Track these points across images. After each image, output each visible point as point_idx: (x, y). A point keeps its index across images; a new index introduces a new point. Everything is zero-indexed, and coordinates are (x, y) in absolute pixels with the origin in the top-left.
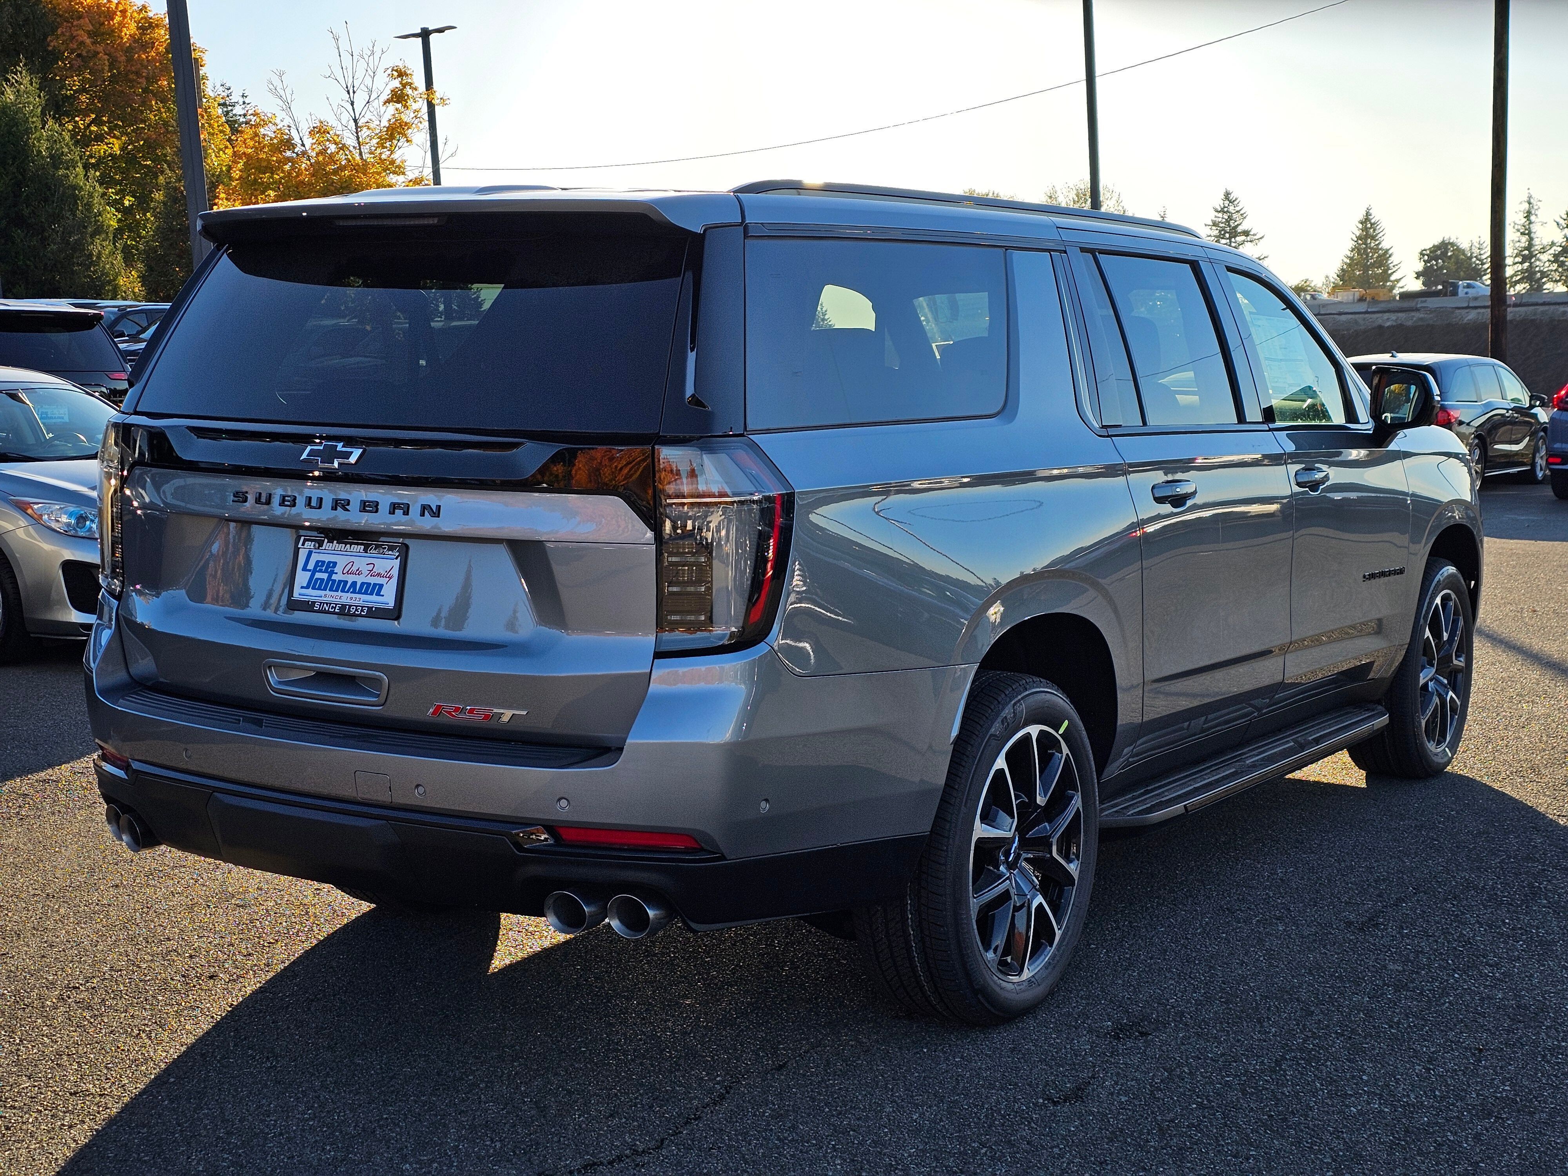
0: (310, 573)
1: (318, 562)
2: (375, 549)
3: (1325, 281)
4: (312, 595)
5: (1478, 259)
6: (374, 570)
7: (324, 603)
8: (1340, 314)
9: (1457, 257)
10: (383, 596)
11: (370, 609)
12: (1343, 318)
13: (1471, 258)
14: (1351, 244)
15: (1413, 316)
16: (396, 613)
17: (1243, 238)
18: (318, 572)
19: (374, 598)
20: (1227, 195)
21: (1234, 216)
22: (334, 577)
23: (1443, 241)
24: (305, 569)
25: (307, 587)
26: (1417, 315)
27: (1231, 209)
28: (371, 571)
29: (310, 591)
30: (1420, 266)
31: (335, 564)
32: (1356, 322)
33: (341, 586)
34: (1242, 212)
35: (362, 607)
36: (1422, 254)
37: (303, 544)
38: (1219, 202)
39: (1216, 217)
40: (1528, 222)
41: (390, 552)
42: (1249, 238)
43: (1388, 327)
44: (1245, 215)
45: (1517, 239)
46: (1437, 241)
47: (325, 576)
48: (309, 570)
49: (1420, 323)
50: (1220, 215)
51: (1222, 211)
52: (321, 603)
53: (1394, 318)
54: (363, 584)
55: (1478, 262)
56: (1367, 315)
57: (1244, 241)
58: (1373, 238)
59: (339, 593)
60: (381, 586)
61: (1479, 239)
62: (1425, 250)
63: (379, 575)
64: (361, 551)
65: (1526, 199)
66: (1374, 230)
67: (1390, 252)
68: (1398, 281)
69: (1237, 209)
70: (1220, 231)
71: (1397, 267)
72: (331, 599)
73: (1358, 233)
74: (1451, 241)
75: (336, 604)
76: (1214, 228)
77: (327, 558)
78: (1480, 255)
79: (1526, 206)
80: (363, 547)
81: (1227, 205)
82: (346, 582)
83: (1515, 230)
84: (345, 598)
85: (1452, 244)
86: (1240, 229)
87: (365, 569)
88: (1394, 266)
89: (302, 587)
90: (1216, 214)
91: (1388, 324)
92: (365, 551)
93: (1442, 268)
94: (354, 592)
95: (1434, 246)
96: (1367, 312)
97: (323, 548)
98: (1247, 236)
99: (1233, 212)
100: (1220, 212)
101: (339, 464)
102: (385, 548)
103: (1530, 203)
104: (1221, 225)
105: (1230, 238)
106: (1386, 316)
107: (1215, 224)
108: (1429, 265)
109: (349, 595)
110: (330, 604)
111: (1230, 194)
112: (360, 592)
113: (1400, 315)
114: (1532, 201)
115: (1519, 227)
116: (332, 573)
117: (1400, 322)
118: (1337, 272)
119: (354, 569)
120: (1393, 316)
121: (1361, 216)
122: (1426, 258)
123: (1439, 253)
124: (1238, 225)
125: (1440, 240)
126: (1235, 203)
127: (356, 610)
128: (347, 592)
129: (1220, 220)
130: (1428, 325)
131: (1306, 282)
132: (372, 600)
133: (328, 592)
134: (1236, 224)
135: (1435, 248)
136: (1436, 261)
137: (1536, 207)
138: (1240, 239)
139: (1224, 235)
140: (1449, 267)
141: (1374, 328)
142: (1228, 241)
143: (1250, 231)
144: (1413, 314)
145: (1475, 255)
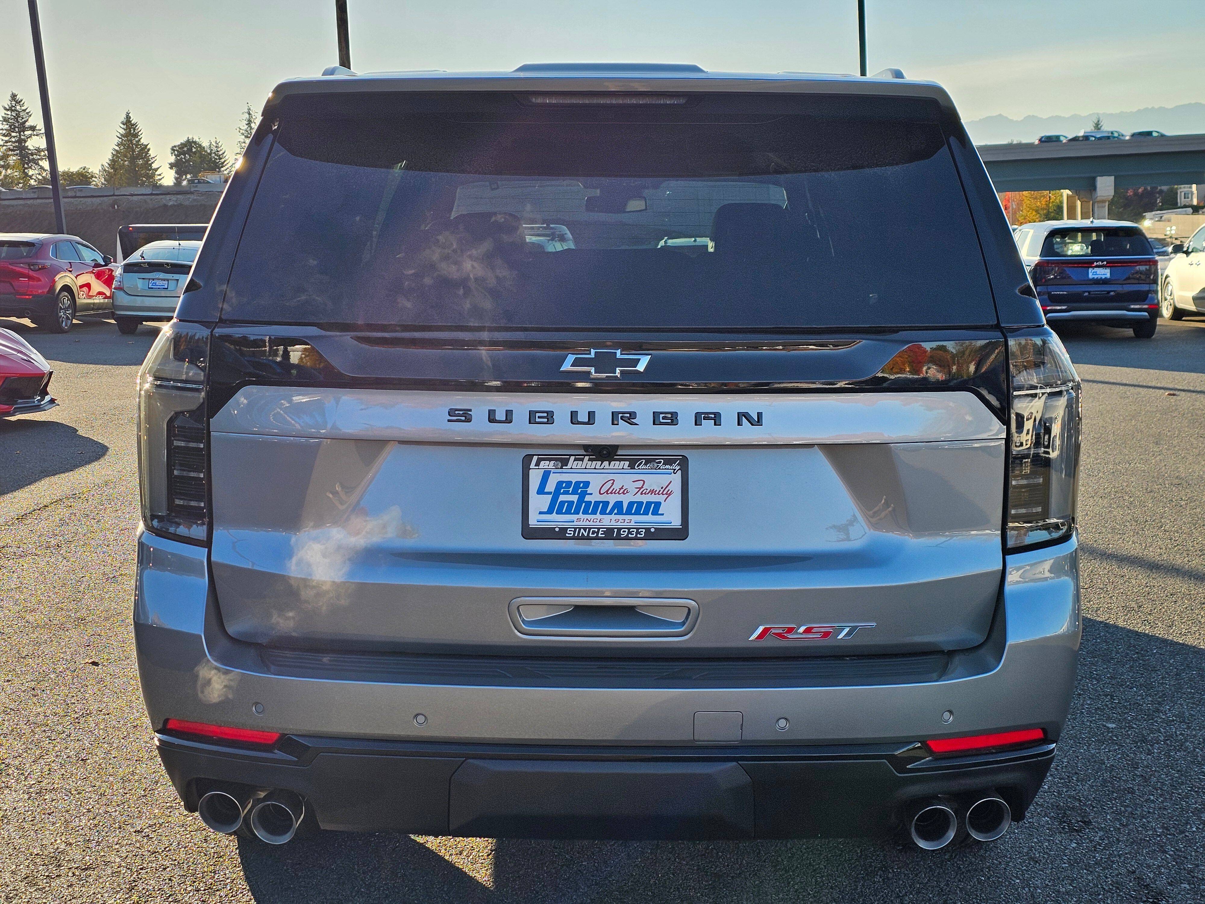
0: (550, 497)
1: (560, 484)
2: (646, 464)
3: (101, 169)
4: (557, 520)
5: (216, 155)
6: (645, 487)
7: (580, 529)
8: (132, 195)
9: (200, 153)
10: (663, 514)
11: (648, 530)
12: (135, 198)
13: (210, 154)
14: (117, 140)
15: (190, 198)
16: (681, 533)
17: (29, 132)
18: (563, 494)
19: (650, 518)
20: (14, 96)
21: (21, 114)
22: (587, 498)
23: (188, 140)
24: (541, 491)
25: (550, 511)
26: (192, 197)
27: (18, 108)
28: (640, 488)
29: (554, 516)
30: (172, 159)
31: (587, 484)
32: (145, 201)
33: (602, 507)
34: (27, 111)
35: (637, 529)
36: (173, 149)
37: (538, 464)
38: (7, 103)
39: (5, 114)
40: (249, 128)
41: (667, 467)
42: (35, 133)
43: (171, 206)
44: (30, 114)
45: (243, 141)
46: (183, 140)
47: (575, 498)
48: (549, 493)
49: (195, 203)
50: (9, 113)
51: (11, 109)
52: (575, 529)
53: (175, 199)
54: (631, 504)
55: (216, 157)
56: (153, 197)
57: (31, 135)
58: (136, 135)
59: (598, 516)
60: (658, 505)
61: (215, 140)
62: (175, 147)
63: (652, 492)
64: (626, 467)
65: (246, 111)
66: (134, 130)
67: (148, 147)
68: (156, 170)
69: (23, 108)
70: (10, 126)
71: (154, 159)
72: (588, 523)
73: (122, 132)
74: (194, 140)
75: (599, 529)
76: (4, 123)
77: (574, 478)
78: (218, 151)
79: (247, 116)
80: (627, 463)
81: (14, 105)
82: (606, 504)
83: (240, 134)
84: (609, 521)
85: (195, 143)
86: (27, 124)
87: (632, 488)
88: (152, 158)
89: (541, 513)
90: (6, 112)
91: (171, 203)
92: (632, 467)
93: (188, 161)
94: (620, 513)
95: (182, 144)
96: (152, 194)
97: (569, 466)
98: (34, 131)
99: (20, 110)
100: (8, 110)
101: (622, 372)
102: (660, 462)
103: (249, 114)
104: (10, 121)
105: (19, 132)
106: (168, 197)
107: (5, 120)
108: (179, 158)
109: (613, 517)
110: (590, 529)
111: (16, 96)
112: (629, 512)
113: (178, 196)
114: (251, 112)
115: (244, 132)
116: (584, 493)
117: (179, 202)
118: (108, 162)
119: (616, 487)
120: (174, 198)
121: (123, 118)
122: (176, 152)
123: (185, 149)
124: (26, 121)
125: (185, 139)
126: (21, 103)
127: (629, 533)
128: (610, 513)
129: (9, 116)
130: (201, 205)
131: (84, 169)
132: (649, 520)
133: (581, 515)
134: (23, 120)
135: (183, 145)
136: (185, 155)
137: (254, 117)
138: (28, 133)
139: (14, 129)
140: (195, 161)
141: (159, 207)
142: (18, 134)
143: (35, 127)
144: (188, 196)
145: (213, 152)
